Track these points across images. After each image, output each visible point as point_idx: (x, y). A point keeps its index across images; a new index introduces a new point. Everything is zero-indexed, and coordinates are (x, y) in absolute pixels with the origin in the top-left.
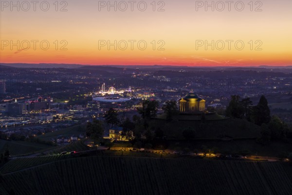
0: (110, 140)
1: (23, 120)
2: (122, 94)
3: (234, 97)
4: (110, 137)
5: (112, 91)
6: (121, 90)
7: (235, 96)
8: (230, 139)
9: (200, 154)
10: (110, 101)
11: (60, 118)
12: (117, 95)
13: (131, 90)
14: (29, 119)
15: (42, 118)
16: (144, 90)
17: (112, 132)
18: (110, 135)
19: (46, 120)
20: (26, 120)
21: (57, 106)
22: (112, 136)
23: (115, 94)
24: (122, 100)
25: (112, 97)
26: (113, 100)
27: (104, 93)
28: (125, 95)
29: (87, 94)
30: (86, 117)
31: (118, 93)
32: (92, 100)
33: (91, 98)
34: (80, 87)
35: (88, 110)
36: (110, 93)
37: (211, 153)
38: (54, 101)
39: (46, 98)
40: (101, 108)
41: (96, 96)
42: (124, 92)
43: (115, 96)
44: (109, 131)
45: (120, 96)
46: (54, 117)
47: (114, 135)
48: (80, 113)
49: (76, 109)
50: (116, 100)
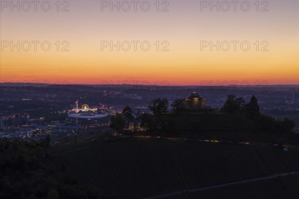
0: (130, 131)
1: (3, 135)
2: (96, 111)
3: (230, 97)
5: (85, 109)
6: (94, 108)
7: (231, 95)
9: (206, 141)
10: (86, 117)
11: (39, 133)
12: (91, 111)
13: (104, 107)
14: (9, 134)
15: (22, 133)
16: (117, 108)
19: (26, 134)
20: (6, 134)
21: (34, 122)
23: (88, 111)
24: (97, 116)
25: (87, 114)
26: (88, 117)
27: (77, 110)
28: (99, 112)
29: (60, 111)
30: (65, 131)
31: (92, 110)
32: (67, 116)
33: (66, 114)
34: (52, 105)
35: (66, 125)
36: (83, 110)
37: (214, 140)
38: (30, 118)
39: (23, 115)
40: (79, 123)
41: (71, 113)
42: (98, 110)
43: (89, 113)
44: (128, 124)
45: (94, 113)
46: (34, 132)
47: (133, 127)
48: (59, 129)
49: (54, 124)
50: (92, 117)
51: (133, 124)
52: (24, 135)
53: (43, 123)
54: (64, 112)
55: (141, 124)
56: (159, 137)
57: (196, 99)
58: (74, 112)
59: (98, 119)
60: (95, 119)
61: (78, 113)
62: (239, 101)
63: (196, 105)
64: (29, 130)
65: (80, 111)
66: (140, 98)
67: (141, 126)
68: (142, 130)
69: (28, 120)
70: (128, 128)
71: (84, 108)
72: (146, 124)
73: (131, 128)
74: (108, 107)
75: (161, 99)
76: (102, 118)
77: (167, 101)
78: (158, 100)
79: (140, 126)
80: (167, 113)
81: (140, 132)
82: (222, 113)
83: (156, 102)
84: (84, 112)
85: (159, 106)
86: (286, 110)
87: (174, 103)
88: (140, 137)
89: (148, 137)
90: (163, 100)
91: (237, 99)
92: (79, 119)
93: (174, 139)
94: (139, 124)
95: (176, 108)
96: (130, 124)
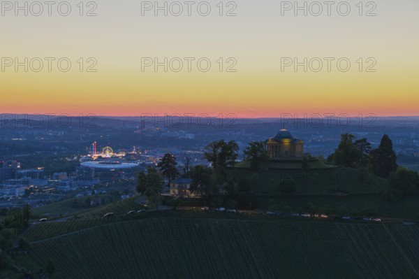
0: (171, 197)
2: (123, 157)
3: (345, 137)
4: (172, 193)
6: (120, 151)
7: (347, 135)
8: (346, 195)
9: (305, 215)
10: (108, 166)
11: (35, 192)
12: (116, 157)
13: (136, 151)
15: (8, 191)
17: (174, 185)
18: (171, 191)
19: (14, 194)
22: (174, 192)
23: (112, 157)
24: (125, 165)
25: (109, 161)
26: (111, 166)
27: (95, 156)
28: (128, 158)
29: (69, 157)
30: (74, 189)
31: (117, 155)
32: (79, 165)
33: (77, 163)
34: (57, 148)
35: (76, 180)
36: (104, 156)
37: (320, 213)
38: (22, 168)
39: (10, 163)
40: (96, 176)
41: (84, 161)
42: (127, 155)
43: (114, 160)
44: (169, 185)
45: (121, 160)
46: (26, 190)
47: (176, 191)
48: (65, 185)
49: (57, 177)
50: (116, 166)
51: (177, 185)
52: (10, 194)
53: (41, 176)
54: (75, 158)
55: (191, 186)
56: (222, 209)
57: (286, 141)
58: (90, 159)
59: (127, 170)
60: (121, 170)
61: (96, 160)
62: (360, 144)
63: (286, 152)
64: (18, 187)
65: (100, 157)
66: (190, 136)
67: (192, 189)
68: (193, 195)
69: (19, 172)
70: (168, 192)
71: (105, 153)
72: (199, 186)
73: (173, 192)
74: (143, 152)
75: (227, 141)
76: (133, 168)
77: (235, 145)
78: (221, 144)
79: (190, 189)
80: (236, 166)
81: (190, 199)
82: (331, 166)
83: (216, 146)
84: (106, 158)
85: (222, 153)
86: (415, 155)
87: (248, 148)
88: (189, 208)
89: (203, 209)
90: (230, 143)
91: (358, 142)
92: (97, 170)
93: (250, 212)
94: (188, 186)
95: (251, 157)
96: (171, 185)
